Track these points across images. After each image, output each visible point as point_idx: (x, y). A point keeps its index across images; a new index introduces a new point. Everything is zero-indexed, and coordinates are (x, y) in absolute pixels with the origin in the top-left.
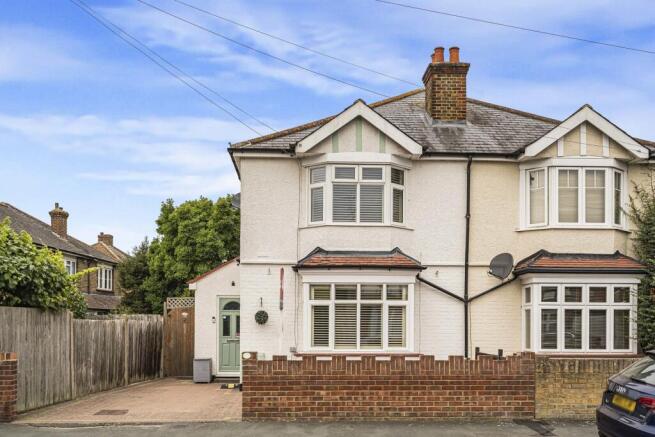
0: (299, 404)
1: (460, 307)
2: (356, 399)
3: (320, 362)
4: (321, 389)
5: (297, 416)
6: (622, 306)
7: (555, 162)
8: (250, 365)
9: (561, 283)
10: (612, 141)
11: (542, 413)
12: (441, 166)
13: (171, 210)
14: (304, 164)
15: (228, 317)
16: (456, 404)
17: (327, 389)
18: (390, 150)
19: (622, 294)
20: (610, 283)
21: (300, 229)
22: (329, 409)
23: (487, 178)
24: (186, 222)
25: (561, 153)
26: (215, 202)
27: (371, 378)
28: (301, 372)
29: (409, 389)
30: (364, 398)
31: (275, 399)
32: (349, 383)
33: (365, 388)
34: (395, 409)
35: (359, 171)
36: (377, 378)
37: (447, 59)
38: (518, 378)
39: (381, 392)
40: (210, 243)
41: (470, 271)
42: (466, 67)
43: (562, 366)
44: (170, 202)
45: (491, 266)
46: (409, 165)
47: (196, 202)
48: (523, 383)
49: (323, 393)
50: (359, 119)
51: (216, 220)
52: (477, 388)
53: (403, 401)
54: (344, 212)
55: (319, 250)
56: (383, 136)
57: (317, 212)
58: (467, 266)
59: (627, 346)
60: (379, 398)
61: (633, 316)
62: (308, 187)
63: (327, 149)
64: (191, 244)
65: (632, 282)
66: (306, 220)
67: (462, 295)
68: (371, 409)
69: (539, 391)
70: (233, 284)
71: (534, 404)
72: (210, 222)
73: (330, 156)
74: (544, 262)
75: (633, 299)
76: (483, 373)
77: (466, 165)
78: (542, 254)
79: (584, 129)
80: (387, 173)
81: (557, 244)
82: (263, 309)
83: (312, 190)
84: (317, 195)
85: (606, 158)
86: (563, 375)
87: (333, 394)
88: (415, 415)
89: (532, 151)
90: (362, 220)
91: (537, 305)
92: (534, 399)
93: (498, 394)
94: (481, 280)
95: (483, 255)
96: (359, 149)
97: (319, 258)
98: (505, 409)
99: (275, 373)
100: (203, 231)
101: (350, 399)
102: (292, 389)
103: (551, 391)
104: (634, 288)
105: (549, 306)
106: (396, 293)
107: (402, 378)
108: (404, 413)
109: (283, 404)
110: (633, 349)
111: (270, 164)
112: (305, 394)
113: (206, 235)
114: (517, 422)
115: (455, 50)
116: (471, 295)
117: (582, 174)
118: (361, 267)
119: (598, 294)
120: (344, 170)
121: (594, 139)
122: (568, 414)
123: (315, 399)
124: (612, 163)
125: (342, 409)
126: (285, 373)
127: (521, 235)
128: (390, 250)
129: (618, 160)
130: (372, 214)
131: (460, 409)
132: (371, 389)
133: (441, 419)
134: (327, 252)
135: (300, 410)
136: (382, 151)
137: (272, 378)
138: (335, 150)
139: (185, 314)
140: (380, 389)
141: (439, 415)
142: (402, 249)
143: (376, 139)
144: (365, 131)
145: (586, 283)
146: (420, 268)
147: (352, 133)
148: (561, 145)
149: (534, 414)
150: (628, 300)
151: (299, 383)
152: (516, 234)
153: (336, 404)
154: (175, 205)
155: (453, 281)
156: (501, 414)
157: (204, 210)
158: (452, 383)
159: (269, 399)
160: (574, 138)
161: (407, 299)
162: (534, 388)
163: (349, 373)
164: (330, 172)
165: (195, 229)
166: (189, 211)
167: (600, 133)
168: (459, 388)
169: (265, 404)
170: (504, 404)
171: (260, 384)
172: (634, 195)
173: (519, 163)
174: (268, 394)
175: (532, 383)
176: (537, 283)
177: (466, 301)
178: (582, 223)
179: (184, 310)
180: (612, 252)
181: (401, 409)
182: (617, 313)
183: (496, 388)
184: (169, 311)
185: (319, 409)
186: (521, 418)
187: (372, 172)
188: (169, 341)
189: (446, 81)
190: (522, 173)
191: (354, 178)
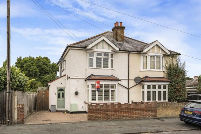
0: (103, 116)
1: (127, 90)
2: (116, 114)
3: (108, 105)
4: (108, 112)
5: (102, 119)
6: (165, 90)
7: (149, 54)
8: (90, 106)
9: (152, 84)
10: (162, 50)
11: (158, 116)
12: (122, 54)
13: (21, 60)
14: (87, 51)
15: (60, 93)
16: (140, 115)
17: (110, 112)
18: (111, 49)
19: (165, 87)
20: (162, 84)
21: (86, 69)
22: (110, 117)
23: (133, 57)
24: (27, 64)
25: (151, 52)
26: (35, 58)
27: (120, 109)
28: (103, 108)
29: (129, 111)
30: (118, 114)
31: (97, 115)
32: (115, 110)
33: (118, 111)
34: (126, 116)
35: (103, 54)
36: (121, 109)
37: (119, 25)
38: (153, 108)
39: (123, 112)
40: (35, 70)
41: (129, 81)
42: (125, 27)
43: (163, 105)
44: (21, 57)
45: (134, 80)
46: (114, 53)
47: (27, 58)
48: (155, 109)
49: (109, 113)
50: (103, 40)
51: (36, 63)
52: (144, 111)
53: (127, 115)
54: (98, 65)
55: (92, 75)
56: (109, 45)
57: (91, 65)
58: (128, 80)
59: (166, 100)
60: (122, 114)
61: (167, 92)
62: (88, 58)
63: (95, 48)
64: (28, 71)
65: (167, 84)
66: (88, 67)
67: (127, 87)
68: (120, 117)
69: (158, 111)
70: (61, 84)
71: (156, 114)
72: (34, 64)
73: (96, 50)
74: (147, 79)
75: (167, 88)
76: (146, 107)
77: (128, 54)
78: (146, 77)
79: (156, 47)
80: (110, 55)
81: (150, 75)
82: (77, 91)
83: (90, 58)
84: (91, 60)
85: (161, 54)
86: (163, 107)
87: (111, 113)
88: (130, 118)
89: (145, 51)
90: (104, 67)
91: (146, 90)
92: (157, 113)
93: (149, 112)
94: (132, 83)
95: (132, 77)
96: (103, 48)
97: (93, 77)
98: (150, 115)
99: (97, 108)
101: (115, 114)
102: (101, 112)
103: (160, 111)
104: (167, 86)
105: (149, 90)
106: (113, 86)
108: (128, 117)
109: (99, 116)
110: (167, 100)
111: (78, 51)
112: (104, 113)
113: (33, 68)
114: (153, 118)
115: (121, 23)
116: (129, 87)
117: (155, 57)
118: (105, 80)
119: (160, 87)
120: (99, 54)
121: (158, 49)
122: (164, 116)
123: (107, 114)
124: (162, 55)
125: (113, 117)
126: (99, 108)
127: (141, 72)
128: (111, 75)
129: (163, 54)
130: (106, 66)
131: (140, 116)
132: (120, 111)
133: (136, 118)
134: (95, 76)
135: (103, 117)
136: (109, 49)
137: (96, 109)
138: (97, 48)
139: (44, 92)
140: (122, 111)
141: (136, 117)
142: (113, 75)
143: (107, 46)
144: (104, 44)
145: (157, 84)
146: (119, 80)
147: (101, 44)
148: (151, 50)
149: (157, 117)
150: (166, 89)
151: (103, 111)
152: (140, 72)
153: (112, 116)
154: (22, 59)
155: (125, 83)
156: (150, 117)
157: (32, 60)
158: (139, 109)
159: (95, 115)
160: (154, 48)
161: (115, 88)
162: (157, 110)
163: (115, 108)
164: (95, 54)
165: (30, 66)
166: (27, 61)
167: (159, 47)
168: (140, 111)
169: (94, 117)
170: (150, 114)
171: (93, 111)
172: (166, 63)
173: (140, 54)
174: (95, 114)
175: (156, 109)
176: (146, 84)
177: (128, 89)
178: (155, 69)
179: (43, 91)
180: (162, 77)
181: (127, 116)
182: (164, 91)
183: (148, 110)
184: (38, 91)
185: (108, 117)
186: (154, 117)
187: (106, 55)
188: (39, 100)
189: (119, 31)
190: (141, 56)
191: (101, 56)
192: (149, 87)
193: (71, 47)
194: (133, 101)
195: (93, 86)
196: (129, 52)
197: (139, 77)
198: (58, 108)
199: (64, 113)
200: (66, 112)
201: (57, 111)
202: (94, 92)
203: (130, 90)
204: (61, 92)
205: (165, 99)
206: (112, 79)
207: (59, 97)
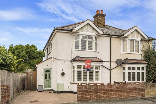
0: (93, 97)
2: (107, 95)
3: (98, 85)
4: (98, 92)
5: (92, 100)
6: (143, 71)
7: (130, 38)
8: (80, 87)
9: (131, 66)
10: (141, 35)
11: (147, 97)
12: (105, 37)
13: (12, 47)
14: (73, 34)
15: (46, 74)
16: (129, 95)
17: (100, 92)
18: (95, 32)
20: (141, 66)
21: (72, 51)
22: (100, 98)
23: (115, 41)
24: (18, 50)
25: (131, 36)
26: (24, 46)
27: (110, 89)
28: (93, 88)
29: (119, 92)
30: (108, 95)
31: (87, 96)
32: (105, 91)
33: (109, 92)
34: (115, 97)
35: (87, 37)
37: (100, 13)
38: (142, 88)
39: (112, 93)
40: (24, 56)
41: (111, 63)
42: (105, 15)
43: (150, 85)
44: (12, 45)
45: (116, 62)
46: (98, 37)
47: (18, 45)
48: (142, 89)
49: (99, 94)
50: (88, 24)
51: (26, 50)
52: (133, 91)
53: (117, 95)
54: (84, 47)
55: (78, 57)
56: (93, 28)
57: (77, 47)
58: (110, 62)
60: (112, 94)
61: (145, 73)
62: (74, 41)
63: (80, 31)
64: (19, 56)
65: (145, 66)
66: (74, 48)
67: (109, 69)
68: (110, 97)
69: (146, 91)
70: (48, 65)
71: (144, 94)
72: (24, 51)
73: (81, 33)
74: (128, 61)
76: (134, 87)
78: (127, 59)
79: (135, 32)
80: (94, 38)
81: (130, 57)
82: (63, 72)
83: (75, 41)
84: (77, 43)
86: (150, 87)
87: (101, 94)
88: (120, 98)
89: (126, 35)
90: (88, 49)
92: (144, 93)
93: (138, 92)
94: (114, 65)
95: (114, 59)
96: (88, 32)
97: (78, 59)
98: (139, 96)
99: (87, 89)
100: (22, 53)
101: (105, 95)
102: (91, 93)
103: (148, 91)
104: (145, 67)
105: (129, 71)
106: (97, 67)
107: (117, 89)
108: (118, 98)
109: (89, 97)
110: (145, 81)
111: (64, 34)
112: (94, 94)
113: (23, 54)
115: (102, 11)
117: (135, 41)
119: (138, 68)
120: (84, 36)
121: (137, 33)
122: (152, 96)
123: (97, 95)
124: (140, 39)
125: (103, 98)
126: (89, 89)
127: (122, 55)
128: (95, 57)
130: (91, 48)
131: (130, 96)
132: (110, 92)
133: (126, 99)
134: (80, 57)
135: (93, 98)
136: (93, 33)
137: (86, 90)
138: (82, 31)
139: (32, 73)
140: (112, 92)
141: (125, 98)
142: (97, 57)
143: (92, 29)
144: (89, 27)
145: (136, 66)
146: (102, 62)
147: (86, 27)
148: (131, 35)
149: (145, 97)
150: (144, 70)
151: (93, 91)
152: (120, 55)
153: (102, 96)
154: (13, 46)
155: (107, 65)
156: (138, 97)
157: (22, 48)
158: (128, 90)
159: (85, 96)
160: (133, 33)
162: (145, 91)
163: (105, 88)
164: (81, 37)
165: (20, 52)
166: (18, 48)
168: (129, 91)
169: (84, 97)
170: (138, 95)
171: (83, 92)
172: (143, 47)
173: (121, 38)
174: (85, 94)
175: (145, 89)
177: (110, 70)
178: (135, 52)
179: (31, 72)
180: (140, 59)
181: (117, 97)
182: (142, 73)
183: (137, 91)
184: (27, 72)
185: (98, 98)
186: (142, 98)
187: (91, 37)
188: (27, 80)
189: (100, 18)
190: (122, 40)
191: (86, 39)
192: (129, 68)
193: (58, 30)
194: (115, 82)
195: (79, 67)
196: (111, 36)
197: (121, 59)
198: (44, 88)
199: (51, 92)
200: (52, 92)
201: (44, 91)
202: (79, 73)
203: (112, 71)
204: (48, 73)
205: (143, 79)
206: (96, 60)
207: (46, 78)
